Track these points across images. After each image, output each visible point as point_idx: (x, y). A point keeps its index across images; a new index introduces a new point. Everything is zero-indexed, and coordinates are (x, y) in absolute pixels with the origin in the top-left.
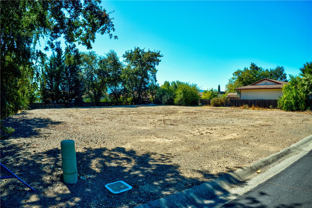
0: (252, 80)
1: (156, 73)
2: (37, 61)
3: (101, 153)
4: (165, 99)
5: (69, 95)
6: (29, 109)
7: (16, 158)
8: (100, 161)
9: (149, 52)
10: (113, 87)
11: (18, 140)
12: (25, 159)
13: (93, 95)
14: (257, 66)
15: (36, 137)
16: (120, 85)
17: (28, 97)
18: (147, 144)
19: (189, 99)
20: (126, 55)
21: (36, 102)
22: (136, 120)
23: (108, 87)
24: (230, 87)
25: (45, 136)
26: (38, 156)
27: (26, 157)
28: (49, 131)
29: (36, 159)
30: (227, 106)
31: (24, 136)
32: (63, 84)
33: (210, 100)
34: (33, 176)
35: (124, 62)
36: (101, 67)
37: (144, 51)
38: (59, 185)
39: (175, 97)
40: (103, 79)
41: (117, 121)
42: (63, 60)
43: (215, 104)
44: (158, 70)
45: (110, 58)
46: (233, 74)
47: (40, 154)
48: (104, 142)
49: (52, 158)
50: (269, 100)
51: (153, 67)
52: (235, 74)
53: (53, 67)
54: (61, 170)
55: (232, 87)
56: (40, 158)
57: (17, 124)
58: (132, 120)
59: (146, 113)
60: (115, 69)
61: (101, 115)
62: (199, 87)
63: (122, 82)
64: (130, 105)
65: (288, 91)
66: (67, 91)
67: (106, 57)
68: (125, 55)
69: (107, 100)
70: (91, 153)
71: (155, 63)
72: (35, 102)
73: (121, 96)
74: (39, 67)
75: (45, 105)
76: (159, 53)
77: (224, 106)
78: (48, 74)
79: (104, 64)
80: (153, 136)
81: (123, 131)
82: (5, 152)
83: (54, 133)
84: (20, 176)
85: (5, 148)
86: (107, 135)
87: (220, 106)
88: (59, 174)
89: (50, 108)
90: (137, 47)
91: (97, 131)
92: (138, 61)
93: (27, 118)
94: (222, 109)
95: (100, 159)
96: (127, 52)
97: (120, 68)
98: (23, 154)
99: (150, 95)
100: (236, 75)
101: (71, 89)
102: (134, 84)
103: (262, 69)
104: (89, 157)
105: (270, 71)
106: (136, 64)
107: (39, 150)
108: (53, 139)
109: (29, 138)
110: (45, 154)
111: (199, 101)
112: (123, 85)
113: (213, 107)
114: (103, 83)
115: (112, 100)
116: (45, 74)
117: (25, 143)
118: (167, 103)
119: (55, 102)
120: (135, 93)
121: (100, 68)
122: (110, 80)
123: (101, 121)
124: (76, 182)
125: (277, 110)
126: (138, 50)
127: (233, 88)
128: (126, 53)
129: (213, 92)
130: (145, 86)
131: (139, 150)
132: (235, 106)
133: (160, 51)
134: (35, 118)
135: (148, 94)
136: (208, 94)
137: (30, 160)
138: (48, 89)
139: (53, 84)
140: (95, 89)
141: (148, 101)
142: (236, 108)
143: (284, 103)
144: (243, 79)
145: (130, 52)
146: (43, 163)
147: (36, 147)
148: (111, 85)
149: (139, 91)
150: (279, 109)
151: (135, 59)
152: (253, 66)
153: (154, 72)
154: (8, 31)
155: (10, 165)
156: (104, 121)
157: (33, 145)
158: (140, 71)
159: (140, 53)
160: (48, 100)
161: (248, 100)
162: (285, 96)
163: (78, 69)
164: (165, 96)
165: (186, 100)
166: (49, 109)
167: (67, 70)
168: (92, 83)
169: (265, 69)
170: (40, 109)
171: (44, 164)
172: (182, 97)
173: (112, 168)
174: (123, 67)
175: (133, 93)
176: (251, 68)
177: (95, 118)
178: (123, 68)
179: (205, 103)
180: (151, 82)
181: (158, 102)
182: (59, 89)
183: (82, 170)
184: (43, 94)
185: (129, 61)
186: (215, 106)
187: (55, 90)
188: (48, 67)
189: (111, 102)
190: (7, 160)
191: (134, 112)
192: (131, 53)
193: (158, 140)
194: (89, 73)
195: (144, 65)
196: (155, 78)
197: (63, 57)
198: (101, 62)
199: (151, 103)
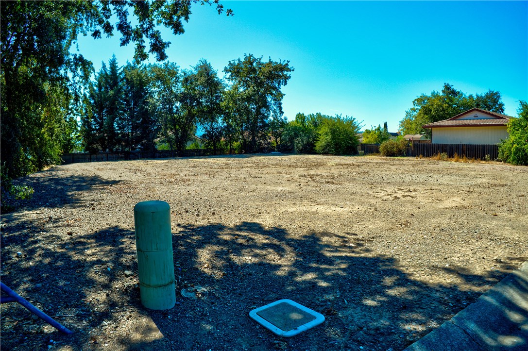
0: (447, 114)
1: (281, 100)
2: (75, 74)
3: (215, 236)
4: (298, 143)
5: (132, 139)
6: (63, 164)
7: (30, 248)
8: (217, 252)
9: (271, 62)
10: (208, 124)
11: (38, 212)
12: (49, 250)
13: (174, 137)
14: (455, 89)
15: (75, 207)
16: (220, 120)
17: (60, 141)
18: (304, 216)
19: (341, 144)
20: (230, 68)
21: (75, 151)
22: (260, 176)
23: (198, 124)
24: (407, 125)
25: (92, 204)
26: (77, 244)
27: (50, 247)
28: (99, 196)
29: (73, 249)
30: (409, 156)
31: (51, 205)
32: (120, 119)
33: (377, 145)
34: (65, 292)
35: (226, 80)
36: (187, 88)
37: (261, 61)
38: (130, 316)
39: (316, 138)
40: (191, 109)
41: (223, 178)
42: (120, 78)
43: (388, 151)
44: (284, 95)
45: (201, 74)
46: (414, 102)
47: (82, 240)
48: (214, 214)
49: (108, 248)
50: (484, 145)
51: (276, 88)
52: (416, 102)
53: (103, 90)
54: (131, 275)
55: (411, 124)
56: (81, 247)
57: (39, 186)
58: (252, 176)
59: (270, 166)
60: (211, 91)
61: (191, 169)
62: (358, 122)
63: (224, 114)
64: (238, 155)
65: (518, 130)
66: (128, 131)
67: (195, 72)
68: (228, 68)
69: (197, 146)
70: (193, 235)
71: (280, 81)
72: (73, 152)
73: (223, 138)
74: (79, 84)
75: (90, 155)
76: (287, 64)
77: (404, 156)
78: (95, 103)
79: (191, 83)
80: (305, 202)
81: (243, 194)
82: (9, 236)
83: (108, 198)
84: (34, 292)
85: (9, 229)
86: (214, 201)
87: (397, 156)
88: (128, 286)
89: (98, 160)
90: (250, 54)
91: (193, 193)
92: (251, 79)
93: (57, 176)
94: (403, 160)
95: (216, 248)
96: (232, 62)
97: (219, 90)
98: (45, 239)
99: (272, 137)
100: (419, 104)
101: (134, 128)
102: (245, 117)
103: (462, 94)
104: (190, 243)
105: (475, 97)
106: (246, 84)
107: (80, 232)
108: (108, 210)
109: (61, 207)
110: (92, 238)
111: (359, 147)
112: (225, 119)
113: (384, 158)
114: (191, 117)
115: (206, 146)
116: (90, 103)
117: (50, 218)
118: (302, 150)
119: (108, 150)
120: (246, 133)
121: (185, 90)
122: (203, 111)
123: (195, 178)
124: (174, 305)
125: (498, 163)
126: (250, 58)
127: (414, 126)
128: (230, 64)
129: (381, 133)
130: (263, 122)
131: (293, 226)
132: (424, 156)
133: (288, 62)
134: (72, 176)
135: (269, 134)
136: (372, 135)
137: (59, 252)
138: (96, 129)
139: (105, 120)
140: (177, 127)
141: (268, 147)
142: (426, 159)
143: (512, 150)
144: (431, 110)
145: (237, 62)
146: (89, 259)
147: (74, 226)
148: (204, 120)
149: (253, 130)
150: (501, 161)
151: (245, 75)
152: (448, 88)
153: (279, 97)
154: (19, 7)
155: (15, 263)
156: (199, 178)
157: (67, 221)
158: (254, 95)
159: (254, 64)
160: (96, 147)
161: (446, 145)
162: (513, 138)
163: (146, 94)
164: (299, 138)
165: (336, 145)
166: (97, 163)
167: (127, 94)
168: (171, 116)
169: (468, 95)
170: (82, 163)
171: (91, 262)
172: (329, 140)
173: (248, 267)
174: (225, 88)
175: (242, 134)
176: (443, 92)
177: (182, 174)
178: (225, 90)
179: (370, 149)
180: (273, 114)
181: (286, 149)
182: (114, 128)
183: (182, 275)
184: (86, 137)
185: (235, 78)
186: (387, 155)
187: (106, 130)
188: (94, 90)
189: (204, 150)
190: (9, 252)
191: (248, 165)
192: (239, 64)
193: (321, 209)
194: (165, 99)
195: (260, 84)
196: (281, 108)
197: (120, 74)
198: (186, 80)
199: (274, 151)
